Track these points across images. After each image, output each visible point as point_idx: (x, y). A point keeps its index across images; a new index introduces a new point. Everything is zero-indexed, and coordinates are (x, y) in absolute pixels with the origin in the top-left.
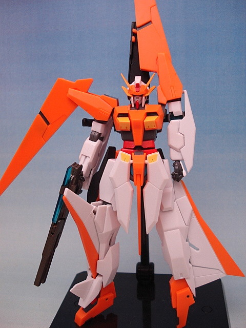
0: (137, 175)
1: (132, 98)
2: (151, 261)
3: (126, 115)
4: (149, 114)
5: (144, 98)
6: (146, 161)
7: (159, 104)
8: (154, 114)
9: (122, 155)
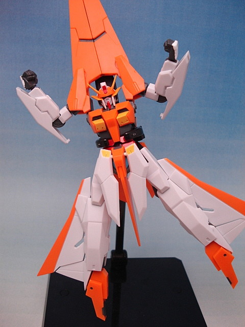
0: (118, 167)
1: (103, 101)
2: (124, 249)
3: (100, 117)
4: (120, 111)
5: (113, 97)
6: (125, 154)
7: (127, 100)
8: (125, 110)
9: (103, 152)
